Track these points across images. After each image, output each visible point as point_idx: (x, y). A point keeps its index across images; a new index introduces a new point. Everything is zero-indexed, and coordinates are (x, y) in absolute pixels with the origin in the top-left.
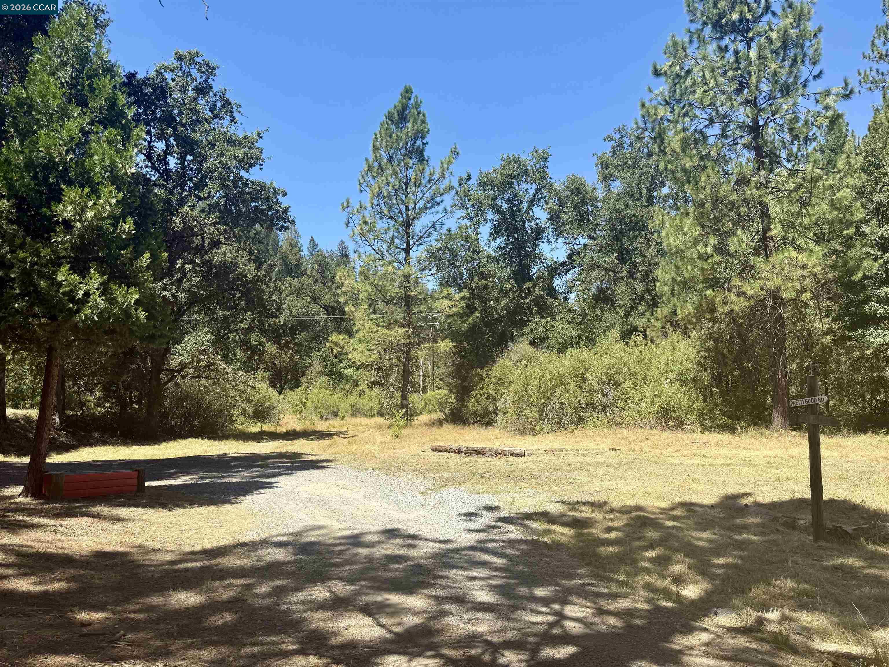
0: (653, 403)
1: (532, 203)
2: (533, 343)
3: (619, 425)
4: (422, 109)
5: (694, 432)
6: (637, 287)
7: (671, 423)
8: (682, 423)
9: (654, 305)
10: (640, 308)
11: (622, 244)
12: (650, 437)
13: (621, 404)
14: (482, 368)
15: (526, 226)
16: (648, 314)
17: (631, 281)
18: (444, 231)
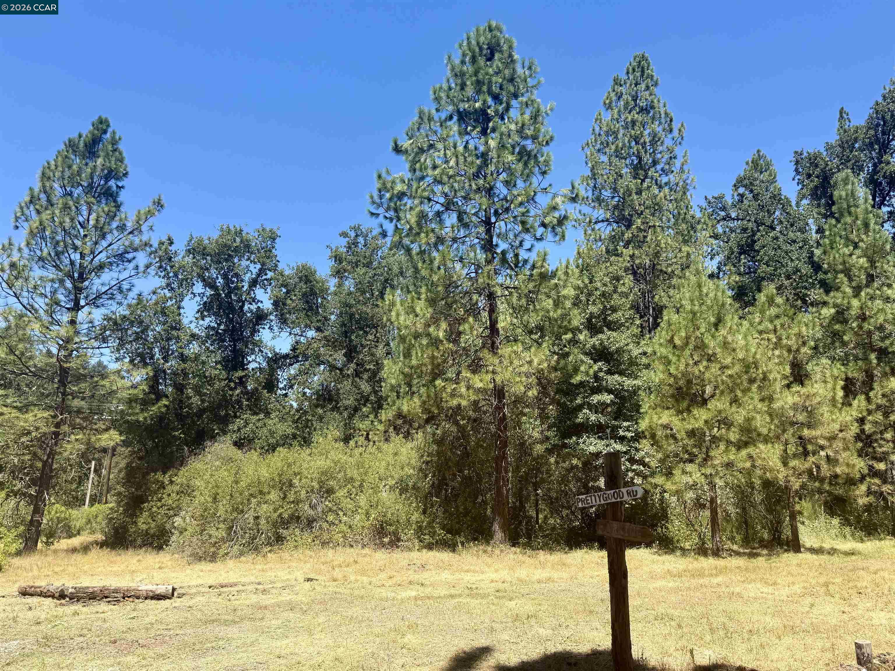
0: (368, 515)
1: (254, 283)
2: (238, 444)
3: (324, 544)
4: (121, 146)
5: (410, 550)
6: (363, 387)
7: (386, 540)
8: (399, 540)
9: (378, 406)
10: (364, 409)
11: (351, 341)
12: (360, 559)
13: (331, 518)
14: (164, 473)
15: (246, 308)
16: (372, 416)
17: (357, 379)
18: (132, 295)
